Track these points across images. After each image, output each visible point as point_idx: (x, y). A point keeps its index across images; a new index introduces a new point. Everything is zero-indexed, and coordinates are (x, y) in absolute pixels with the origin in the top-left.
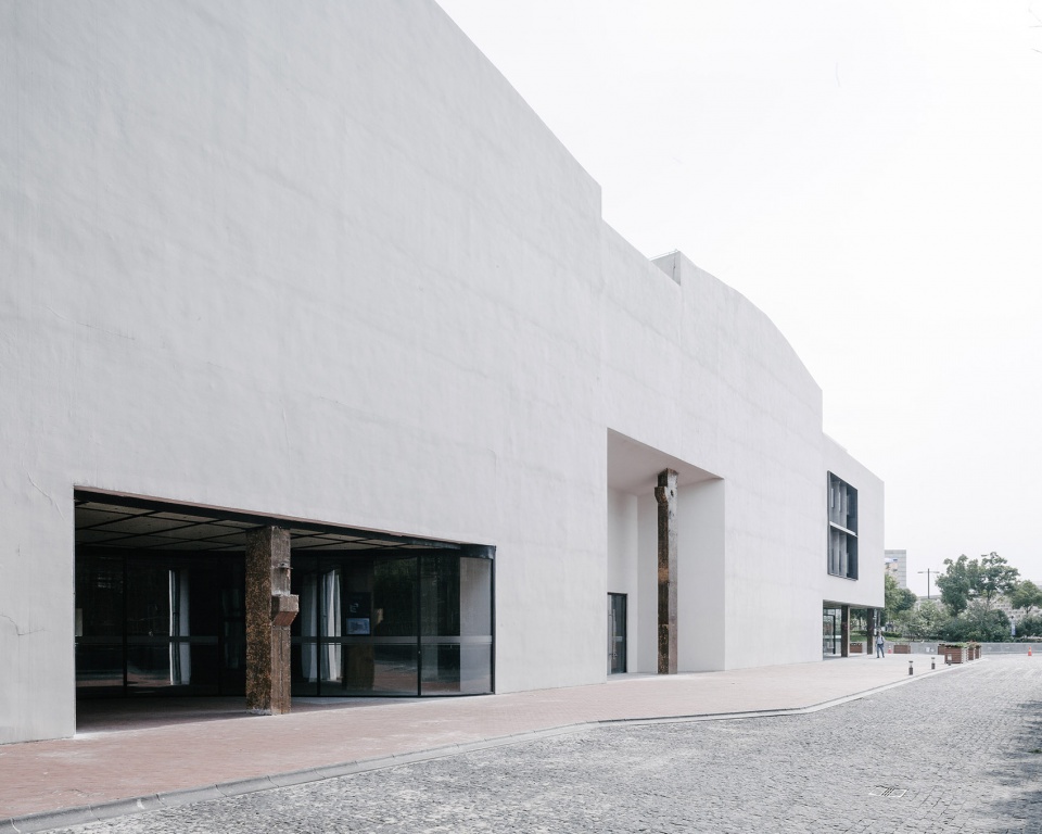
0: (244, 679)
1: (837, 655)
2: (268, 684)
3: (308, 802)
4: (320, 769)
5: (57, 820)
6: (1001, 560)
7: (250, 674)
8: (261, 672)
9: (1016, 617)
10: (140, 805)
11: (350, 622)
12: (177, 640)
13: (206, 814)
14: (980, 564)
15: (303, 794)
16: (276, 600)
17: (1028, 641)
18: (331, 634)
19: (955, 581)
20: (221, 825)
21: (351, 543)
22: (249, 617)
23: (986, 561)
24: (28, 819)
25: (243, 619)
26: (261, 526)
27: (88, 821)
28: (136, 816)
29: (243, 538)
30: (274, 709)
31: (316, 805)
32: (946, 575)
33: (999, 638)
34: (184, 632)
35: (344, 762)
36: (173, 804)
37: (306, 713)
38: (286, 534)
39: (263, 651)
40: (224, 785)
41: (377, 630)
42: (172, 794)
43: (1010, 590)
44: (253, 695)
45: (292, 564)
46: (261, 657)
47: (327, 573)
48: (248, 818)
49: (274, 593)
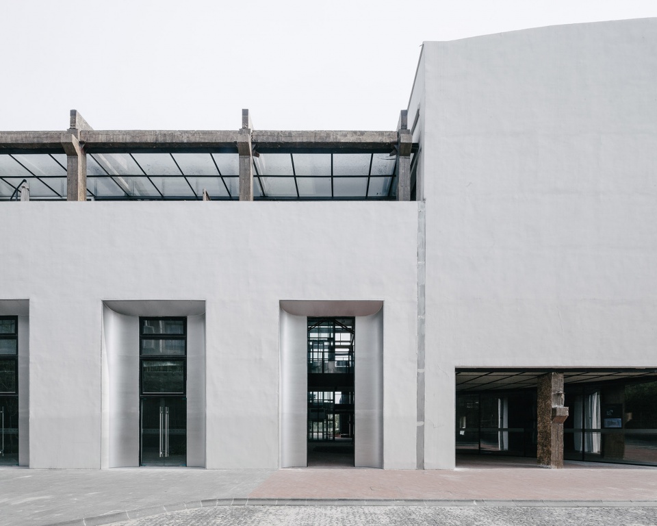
0: (536, 449)
2: (549, 453)
3: (564, 518)
4: (576, 501)
5: (440, 503)
7: (539, 447)
8: (546, 446)
10: (475, 503)
11: (606, 420)
12: (502, 430)
13: (505, 513)
15: (562, 513)
16: (554, 410)
18: (594, 427)
20: (511, 521)
21: (605, 377)
22: (539, 419)
24: (429, 500)
25: (536, 420)
26: (546, 373)
27: (452, 506)
28: (472, 508)
29: (536, 380)
30: (552, 466)
31: (570, 520)
34: (505, 426)
35: (593, 499)
36: (490, 505)
37: (574, 469)
38: (561, 376)
39: (547, 436)
40: (517, 501)
41: (628, 425)
42: (490, 501)
44: (541, 457)
45: (565, 391)
46: (546, 439)
47: (592, 394)
48: (527, 519)
49: (553, 406)
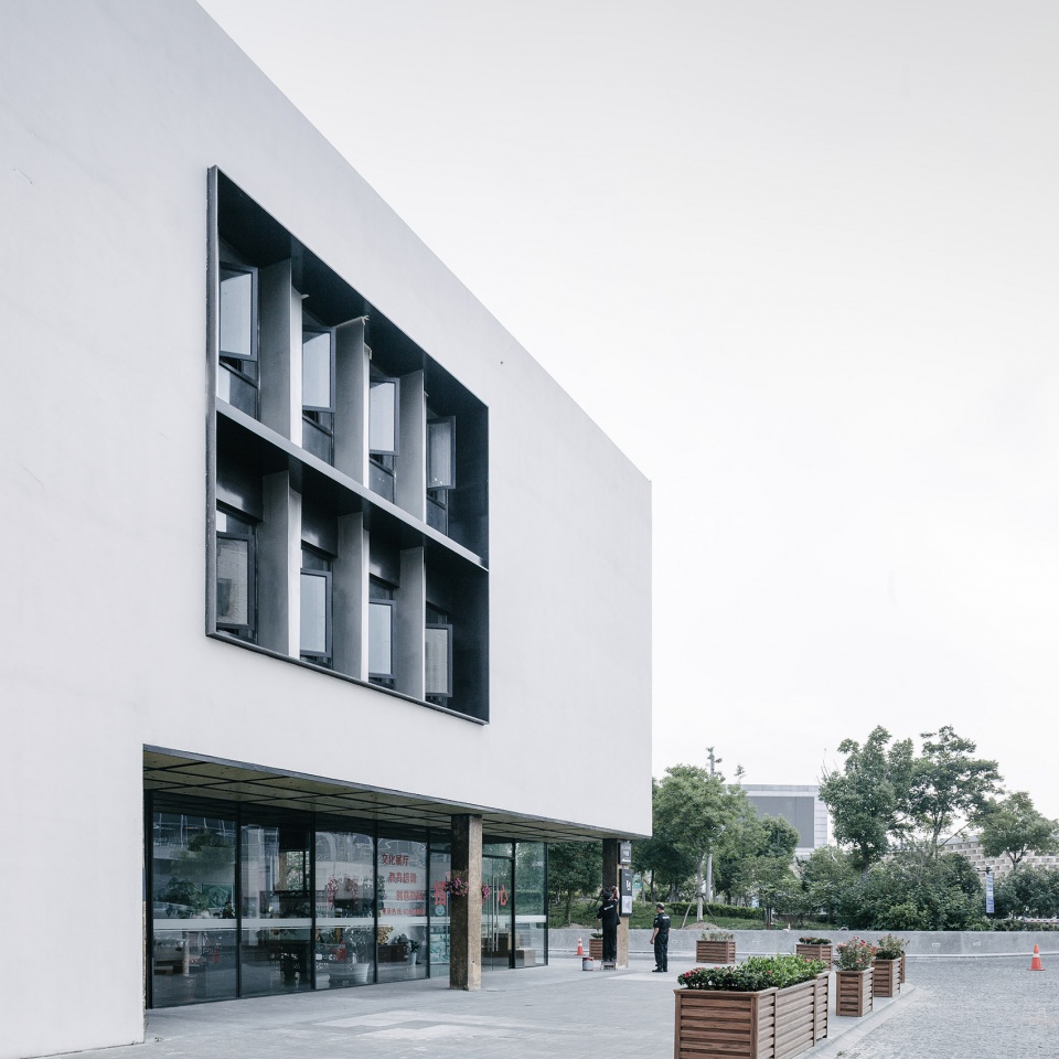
1: (434, 980)
6: (962, 746)
9: (995, 872)
14: (917, 753)
17: (1020, 927)
19: (862, 786)
23: (930, 748)
32: (843, 774)
33: (956, 921)
43: (985, 813)
